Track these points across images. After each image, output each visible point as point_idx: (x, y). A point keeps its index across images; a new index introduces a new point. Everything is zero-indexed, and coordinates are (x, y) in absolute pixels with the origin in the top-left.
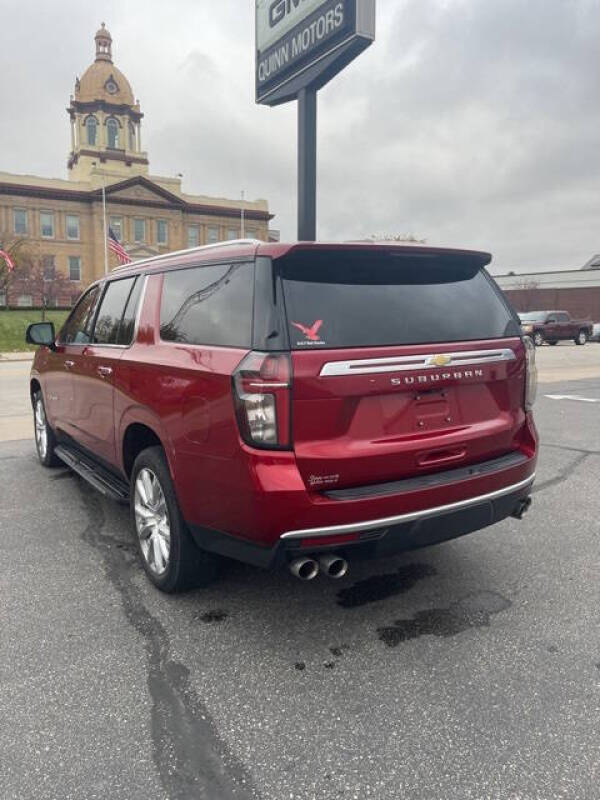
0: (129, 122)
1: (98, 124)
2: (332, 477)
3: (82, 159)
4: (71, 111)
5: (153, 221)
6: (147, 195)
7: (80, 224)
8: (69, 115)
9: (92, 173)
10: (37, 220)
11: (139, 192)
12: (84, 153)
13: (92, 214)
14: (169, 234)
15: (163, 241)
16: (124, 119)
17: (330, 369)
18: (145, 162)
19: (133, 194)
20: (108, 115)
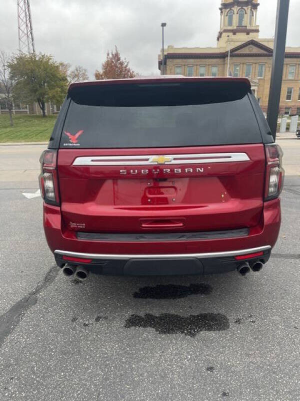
0: (251, 10)
1: (234, 14)
2: (82, 225)
3: (224, 34)
4: (221, 9)
5: (257, 65)
6: (255, 50)
7: (218, 71)
8: (220, 11)
9: (227, 42)
10: (198, 71)
11: (251, 48)
12: (225, 31)
13: (224, 64)
14: (265, 72)
15: (261, 76)
16: (248, 9)
17: (80, 161)
18: (257, 31)
19: (247, 50)
20: (240, 8)
